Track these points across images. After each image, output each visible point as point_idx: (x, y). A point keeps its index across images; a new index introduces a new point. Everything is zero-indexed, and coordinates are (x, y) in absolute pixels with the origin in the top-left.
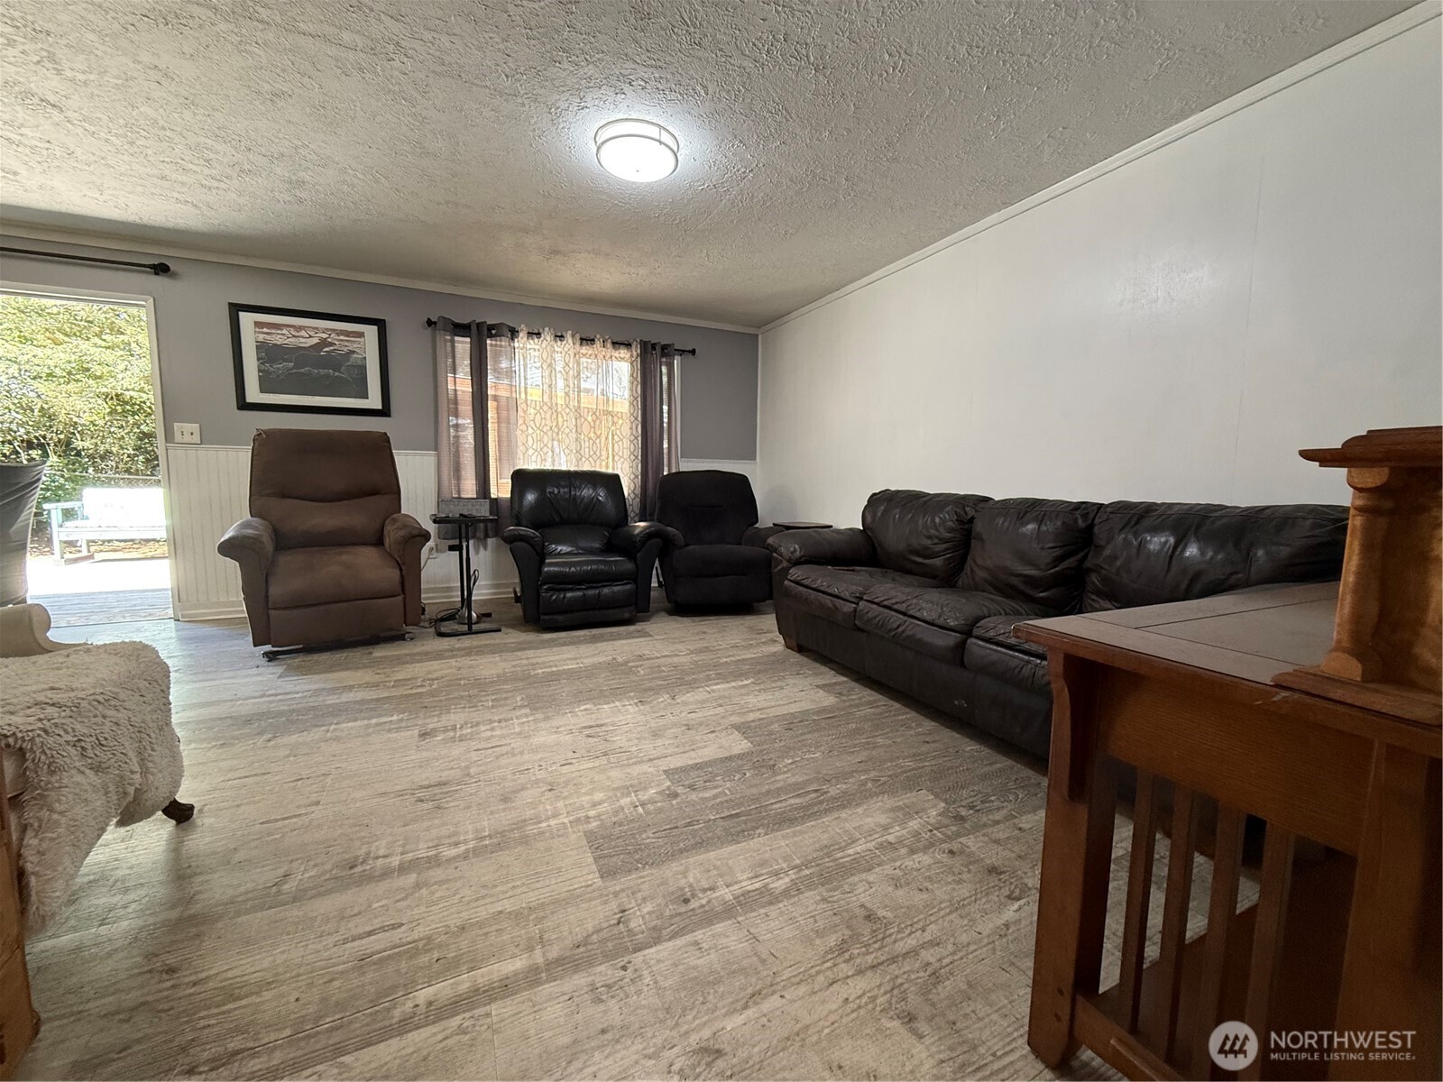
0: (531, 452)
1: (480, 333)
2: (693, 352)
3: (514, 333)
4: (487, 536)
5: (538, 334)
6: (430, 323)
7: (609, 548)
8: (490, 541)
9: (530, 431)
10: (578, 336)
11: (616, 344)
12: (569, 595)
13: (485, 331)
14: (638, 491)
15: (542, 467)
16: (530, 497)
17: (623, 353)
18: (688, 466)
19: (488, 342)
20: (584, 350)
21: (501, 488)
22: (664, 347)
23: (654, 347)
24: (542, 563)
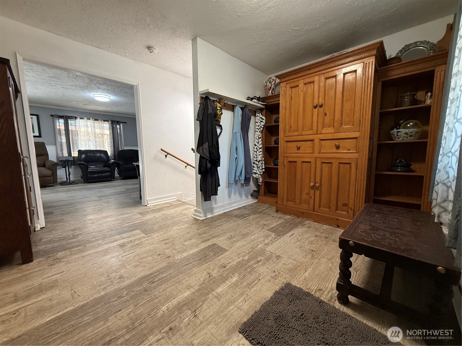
0: (83, 145)
1: (66, 119)
2: (126, 123)
3: (76, 118)
4: (72, 165)
5: (83, 118)
6: (52, 116)
7: (104, 166)
8: (72, 166)
9: (82, 141)
10: (94, 119)
11: (104, 121)
12: (95, 175)
13: (68, 118)
14: (113, 154)
15: (86, 149)
16: (83, 156)
17: (107, 122)
18: (126, 148)
19: (69, 120)
20: (96, 122)
21: (75, 154)
22: (117, 122)
23: (115, 121)
24: (87, 169)
